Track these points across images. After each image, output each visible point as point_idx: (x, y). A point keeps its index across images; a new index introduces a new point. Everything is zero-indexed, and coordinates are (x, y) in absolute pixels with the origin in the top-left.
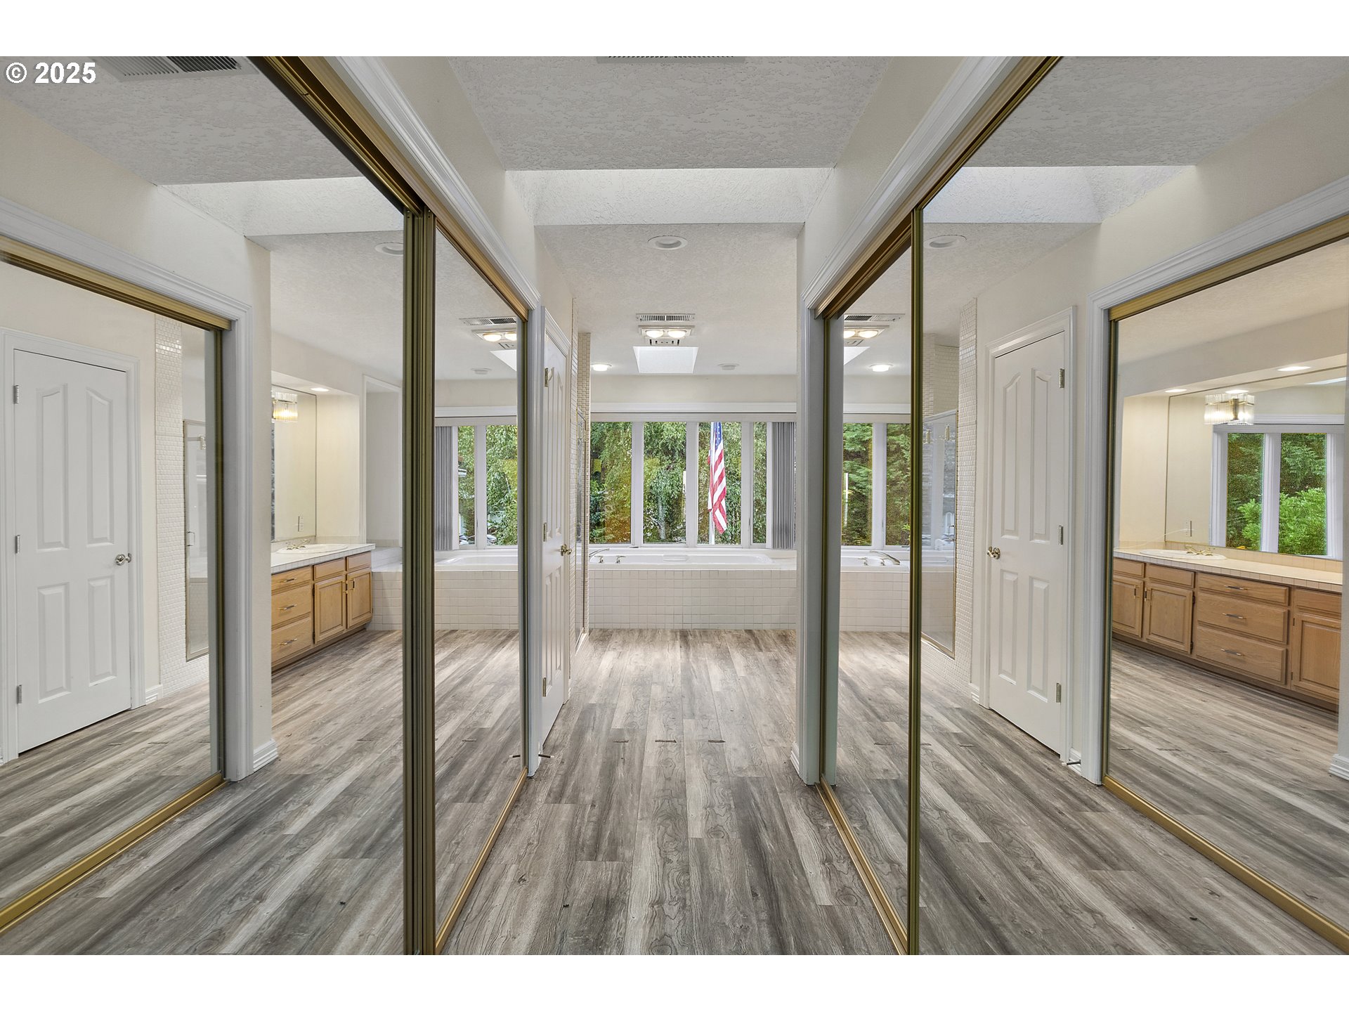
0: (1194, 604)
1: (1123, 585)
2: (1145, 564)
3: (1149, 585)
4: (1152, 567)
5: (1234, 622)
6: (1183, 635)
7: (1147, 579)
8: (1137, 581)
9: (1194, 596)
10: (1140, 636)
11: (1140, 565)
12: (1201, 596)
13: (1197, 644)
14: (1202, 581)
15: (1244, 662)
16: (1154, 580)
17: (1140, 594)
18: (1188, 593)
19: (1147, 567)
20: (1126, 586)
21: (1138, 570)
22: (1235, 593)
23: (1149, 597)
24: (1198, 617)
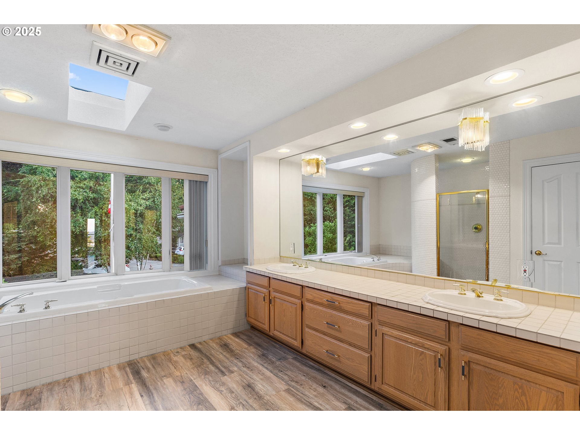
0: (302, 310)
1: (257, 292)
2: (269, 278)
3: (273, 294)
4: (273, 280)
5: (331, 328)
6: (296, 333)
7: (271, 289)
8: (265, 290)
9: (302, 305)
10: (268, 331)
11: (267, 279)
12: (307, 305)
13: (306, 342)
14: (309, 294)
15: (340, 362)
16: (276, 291)
17: (267, 301)
18: (298, 302)
19: (271, 281)
20: (258, 293)
21: (265, 282)
22: (331, 305)
23: (273, 303)
24: (307, 322)
